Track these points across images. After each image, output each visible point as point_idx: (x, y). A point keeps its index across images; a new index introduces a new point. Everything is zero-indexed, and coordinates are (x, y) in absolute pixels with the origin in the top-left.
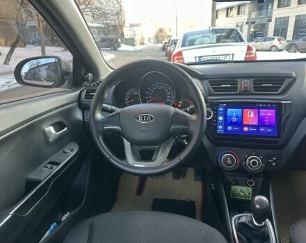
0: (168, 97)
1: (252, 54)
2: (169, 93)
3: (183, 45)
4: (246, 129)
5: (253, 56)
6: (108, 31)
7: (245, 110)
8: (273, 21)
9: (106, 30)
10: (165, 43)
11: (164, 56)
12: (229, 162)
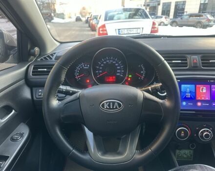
0: (118, 71)
1: (156, 28)
2: (118, 68)
3: (106, 20)
4: (199, 104)
5: (156, 29)
6: (43, 7)
7: (198, 86)
8: (161, 5)
9: (41, 6)
10: (88, 18)
11: (87, 27)
12: (183, 135)
